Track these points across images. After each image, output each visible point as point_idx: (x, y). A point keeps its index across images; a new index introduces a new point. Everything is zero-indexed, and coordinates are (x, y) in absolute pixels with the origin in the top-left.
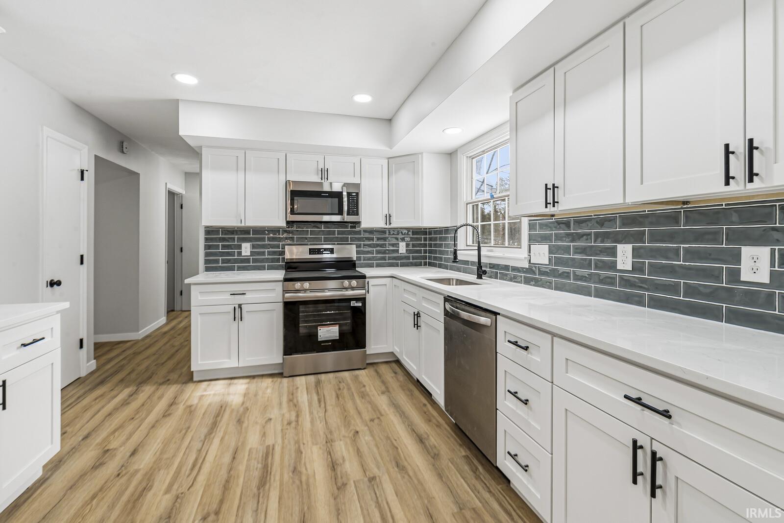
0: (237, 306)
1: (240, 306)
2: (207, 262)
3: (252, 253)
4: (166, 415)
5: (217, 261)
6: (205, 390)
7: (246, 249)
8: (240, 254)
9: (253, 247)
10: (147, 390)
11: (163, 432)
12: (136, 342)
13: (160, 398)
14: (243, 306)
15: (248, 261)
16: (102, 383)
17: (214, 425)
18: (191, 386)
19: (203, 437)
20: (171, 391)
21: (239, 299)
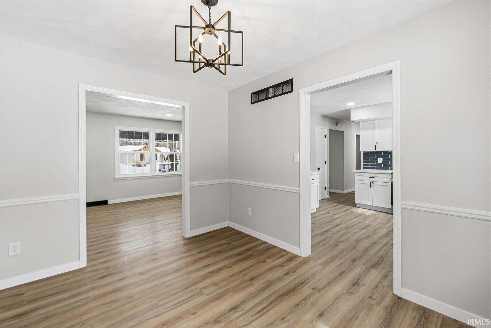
0: (371, 182)
1: (373, 183)
2: (364, 165)
3: (383, 163)
4: (345, 211)
5: (368, 165)
6: (359, 210)
7: (380, 160)
8: (377, 162)
9: (383, 159)
10: (342, 205)
11: (342, 214)
12: (343, 194)
13: (345, 208)
14: (374, 182)
15: (381, 165)
16: (330, 201)
17: (357, 216)
18: (355, 208)
19: (352, 217)
20: (348, 207)
21: (372, 180)
